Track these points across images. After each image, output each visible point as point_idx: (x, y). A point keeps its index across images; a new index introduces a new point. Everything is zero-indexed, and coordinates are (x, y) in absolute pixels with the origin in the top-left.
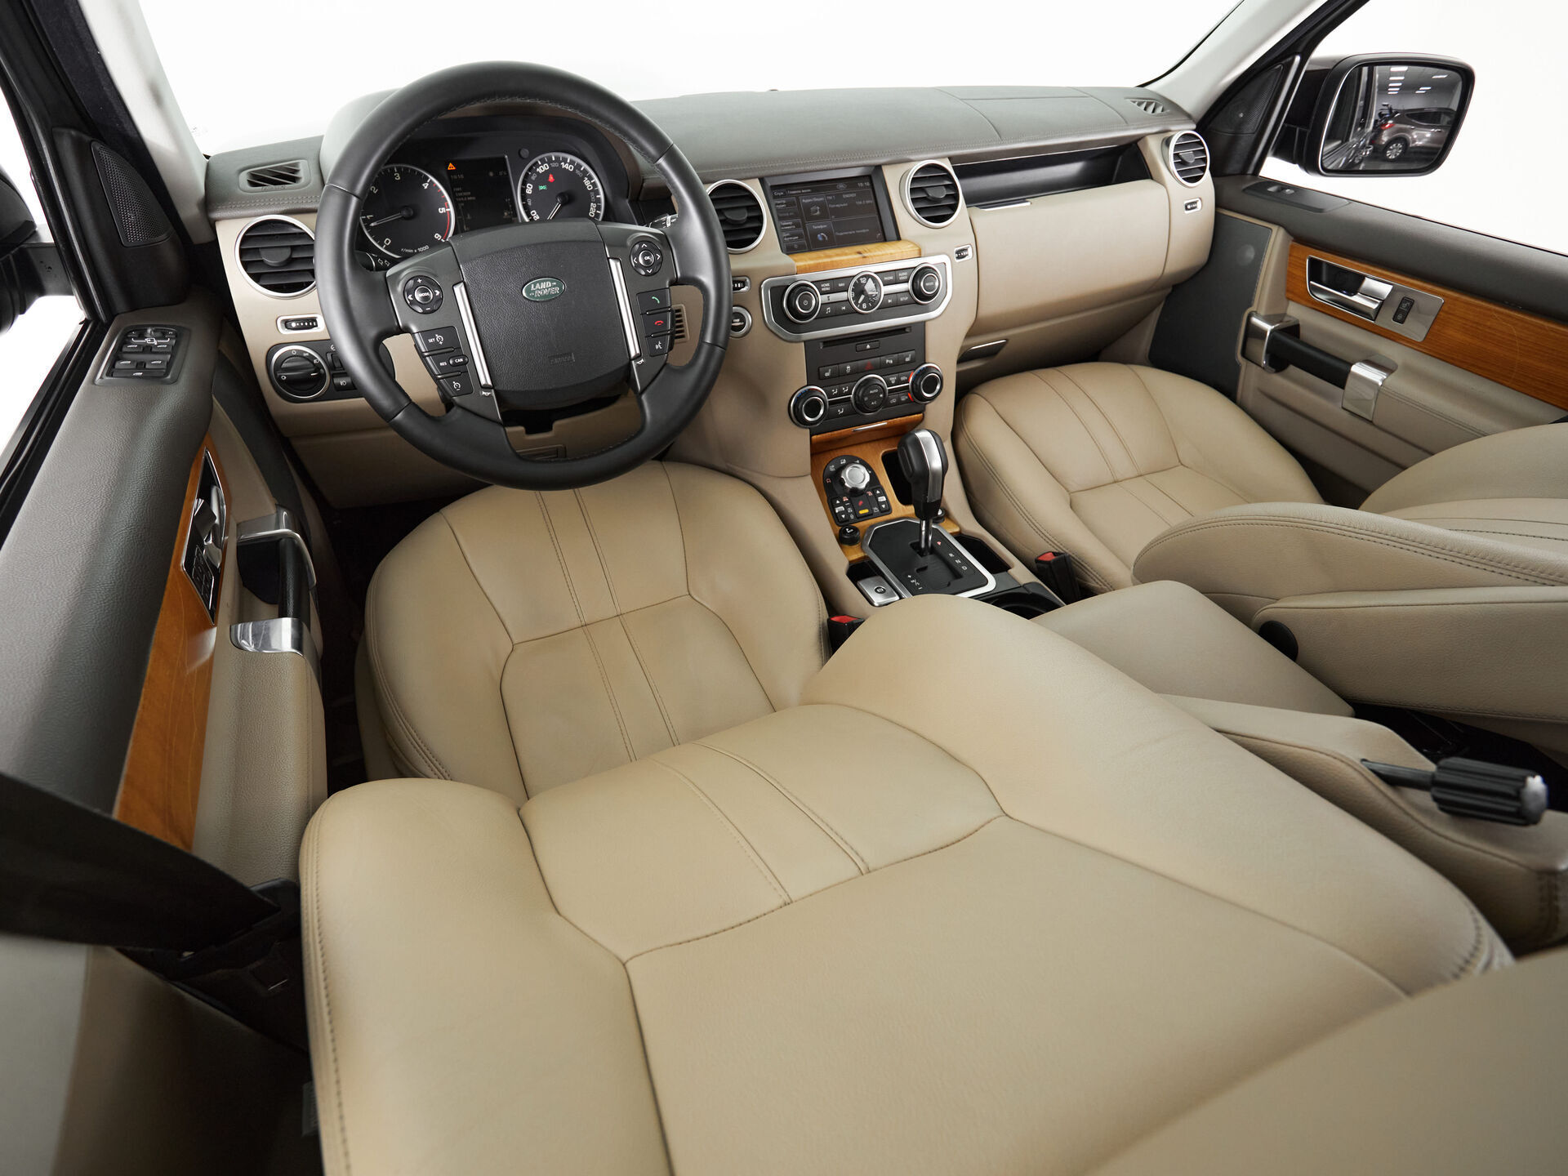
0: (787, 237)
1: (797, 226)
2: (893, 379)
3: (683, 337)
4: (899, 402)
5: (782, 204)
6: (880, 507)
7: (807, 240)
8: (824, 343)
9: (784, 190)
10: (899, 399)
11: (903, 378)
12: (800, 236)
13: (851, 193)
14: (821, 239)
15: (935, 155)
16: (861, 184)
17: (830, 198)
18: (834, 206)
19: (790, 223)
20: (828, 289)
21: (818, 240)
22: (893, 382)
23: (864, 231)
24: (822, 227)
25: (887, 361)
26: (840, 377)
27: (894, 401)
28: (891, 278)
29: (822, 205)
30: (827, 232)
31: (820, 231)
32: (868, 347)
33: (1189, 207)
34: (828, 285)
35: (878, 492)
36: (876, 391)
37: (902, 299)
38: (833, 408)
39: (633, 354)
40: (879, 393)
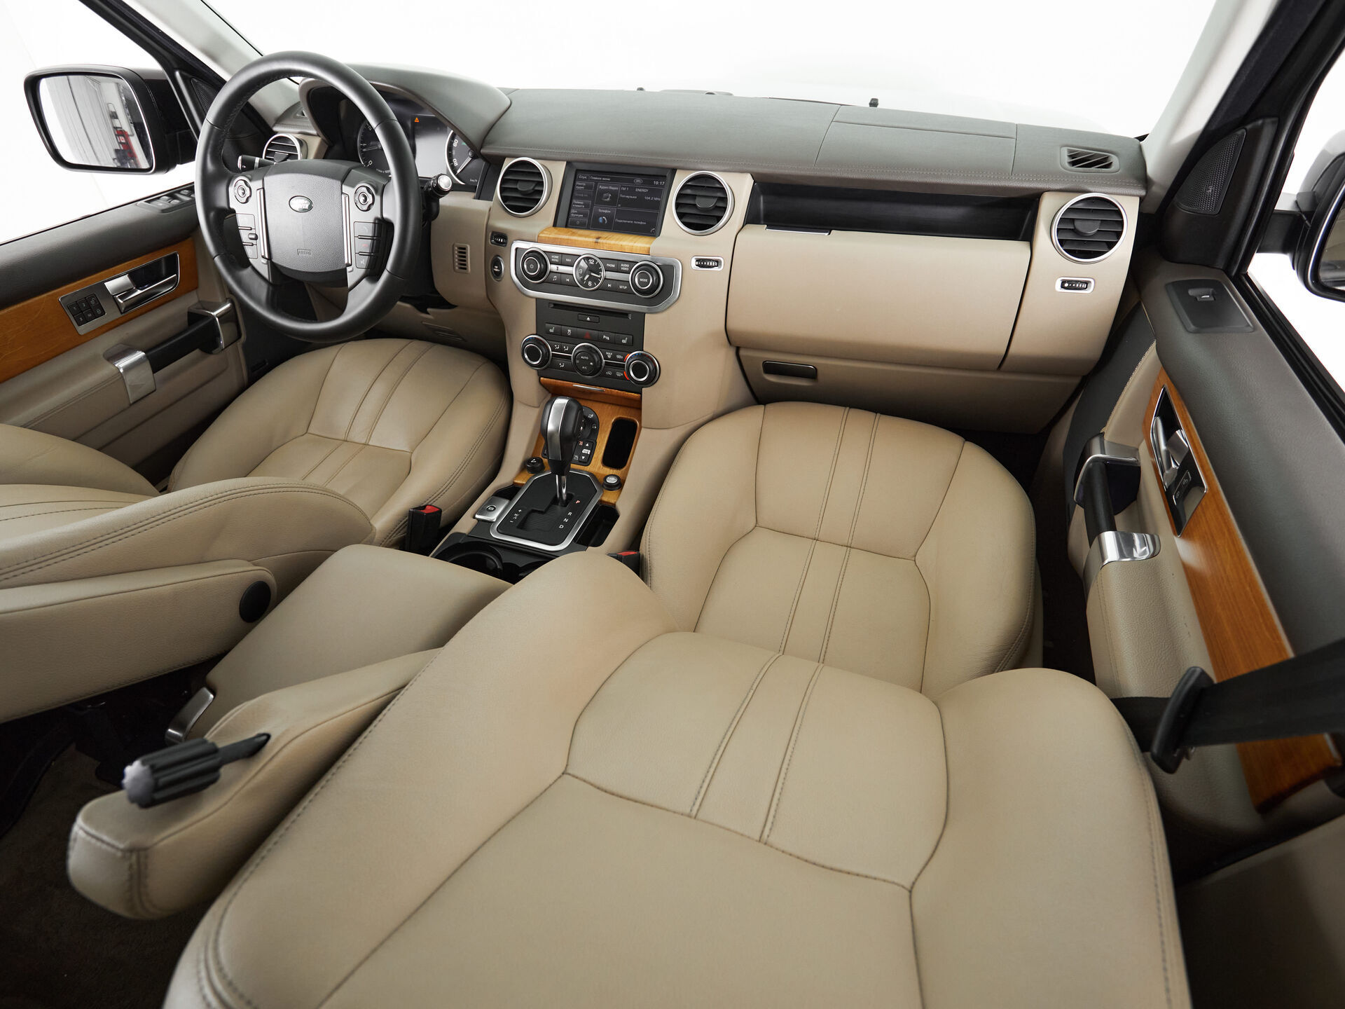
0: (574, 213)
1: (586, 206)
2: (609, 355)
3: (465, 269)
4: (614, 376)
5: (582, 186)
6: (580, 457)
7: (589, 219)
8: (555, 304)
9: (588, 175)
10: (614, 374)
11: (619, 357)
12: (585, 215)
13: (645, 188)
14: (601, 221)
15: (719, 168)
16: (657, 183)
17: (624, 189)
18: (624, 196)
19: (582, 203)
20: (556, 260)
21: (599, 222)
22: (609, 357)
23: (641, 223)
24: (606, 211)
25: (604, 337)
26: (560, 336)
27: (609, 373)
28: (614, 266)
29: (614, 194)
30: (610, 217)
31: (603, 214)
32: (588, 319)
33: (1066, 285)
34: (557, 257)
35: (587, 445)
36: (587, 358)
37: (621, 287)
38: (558, 360)
39: (346, 262)
40: (589, 361)
